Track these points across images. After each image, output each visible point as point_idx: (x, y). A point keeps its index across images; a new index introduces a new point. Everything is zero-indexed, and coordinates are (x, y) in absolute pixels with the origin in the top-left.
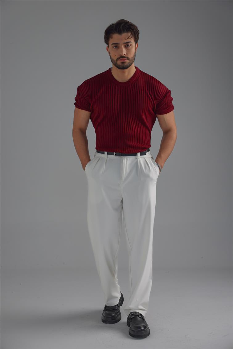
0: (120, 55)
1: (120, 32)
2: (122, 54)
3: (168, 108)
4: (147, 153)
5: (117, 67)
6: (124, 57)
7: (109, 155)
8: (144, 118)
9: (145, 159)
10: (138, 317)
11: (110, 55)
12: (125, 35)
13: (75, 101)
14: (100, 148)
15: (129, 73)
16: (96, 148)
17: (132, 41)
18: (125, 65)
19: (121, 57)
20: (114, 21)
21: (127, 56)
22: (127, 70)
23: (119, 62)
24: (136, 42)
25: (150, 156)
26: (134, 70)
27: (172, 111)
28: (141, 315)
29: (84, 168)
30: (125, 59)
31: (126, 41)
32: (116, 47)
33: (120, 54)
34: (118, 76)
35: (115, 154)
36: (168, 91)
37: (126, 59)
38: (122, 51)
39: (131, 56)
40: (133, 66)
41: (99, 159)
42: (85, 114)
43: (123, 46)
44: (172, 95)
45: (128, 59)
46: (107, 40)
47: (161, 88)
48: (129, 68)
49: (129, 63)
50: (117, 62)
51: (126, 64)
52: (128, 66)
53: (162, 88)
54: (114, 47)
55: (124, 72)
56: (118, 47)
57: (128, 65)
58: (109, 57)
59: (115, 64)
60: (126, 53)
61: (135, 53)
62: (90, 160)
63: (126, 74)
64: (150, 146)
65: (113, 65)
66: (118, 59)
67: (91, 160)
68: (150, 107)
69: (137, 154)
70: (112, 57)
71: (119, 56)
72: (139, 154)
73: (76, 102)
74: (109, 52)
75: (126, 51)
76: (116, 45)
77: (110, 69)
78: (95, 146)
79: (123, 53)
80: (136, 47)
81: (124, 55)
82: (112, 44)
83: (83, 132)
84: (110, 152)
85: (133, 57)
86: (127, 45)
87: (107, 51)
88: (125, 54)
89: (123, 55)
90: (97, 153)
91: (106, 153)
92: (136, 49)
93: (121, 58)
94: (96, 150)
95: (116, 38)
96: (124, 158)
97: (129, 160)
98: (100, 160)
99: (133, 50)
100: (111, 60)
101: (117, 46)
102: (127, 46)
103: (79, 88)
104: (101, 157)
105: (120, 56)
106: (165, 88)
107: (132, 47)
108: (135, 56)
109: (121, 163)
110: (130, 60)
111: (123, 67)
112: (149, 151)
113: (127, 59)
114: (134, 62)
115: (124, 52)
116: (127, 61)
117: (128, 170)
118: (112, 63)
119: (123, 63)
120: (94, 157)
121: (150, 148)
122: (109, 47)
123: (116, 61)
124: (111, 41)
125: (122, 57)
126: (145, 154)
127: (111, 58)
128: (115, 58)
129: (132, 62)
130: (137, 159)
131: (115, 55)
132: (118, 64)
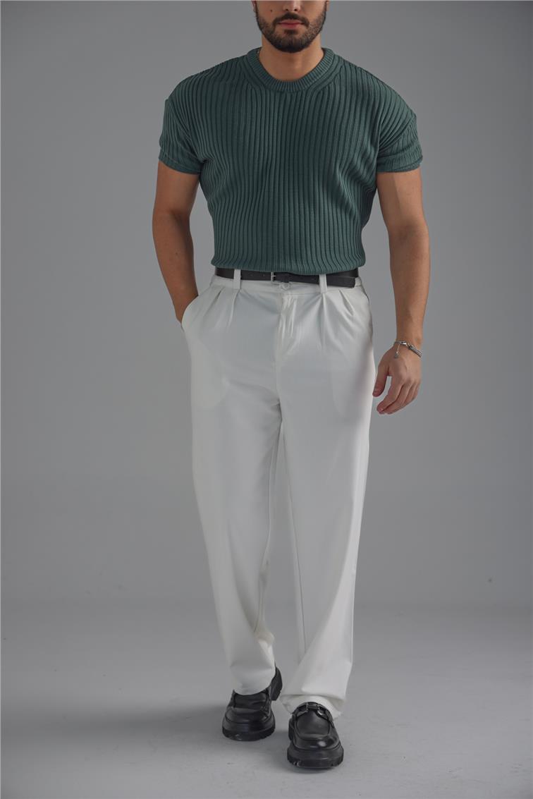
0: (284, 11)
2: (289, 9)
5: (270, 41)
6: (293, 17)
7: (244, 282)
9: (341, 293)
10: (314, 715)
11: (257, 12)
15: (305, 62)
18: (295, 40)
19: (286, 15)
21: (301, 15)
22: (299, 56)
23: (280, 30)
28: (324, 709)
29: (180, 316)
30: (298, 23)
33: (284, 8)
34: (274, 64)
37: (300, 22)
39: (312, 17)
40: (318, 44)
41: (220, 293)
45: (305, 22)
48: (304, 51)
49: (305, 34)
50: (274, 29)
51: (297, 37)
52: (304, 42)
55: (292, 61)
57: (304, 39)
58: (254, 14)
59: (269, 35)
60: (301, 6)
61: (325, 9)
62: (196, 295)
65: (264, 37)
66: (276, 22)
67: (199, 294)
70: (261, 12)
71: (281, 14)
79: (291, 7)
81: (296, 10)
83: (181, 220)
85: (317, 21)
88: (299, 8)
89: (293, 12)
90: (216, 277)
93: (287, 18)
98: (221, 296)
99: (319, 1)
100: (258, 23)
104: (224, 287)
105: (283, 14)
108: (323, 17)
110: (310, 26)
111: (291, 47)
113: (302, 24)
114: (319, 32)
115: (297, 2)
116: (302, 29)
119: (291, 32)
120: (209, 287)
123: (271, 27)
125: (289, 16)
127: (258, 17)
128: (269, 19)
129: (314, 34)
130: (320, 293)
131: (271, 11)
132: (276, 35)
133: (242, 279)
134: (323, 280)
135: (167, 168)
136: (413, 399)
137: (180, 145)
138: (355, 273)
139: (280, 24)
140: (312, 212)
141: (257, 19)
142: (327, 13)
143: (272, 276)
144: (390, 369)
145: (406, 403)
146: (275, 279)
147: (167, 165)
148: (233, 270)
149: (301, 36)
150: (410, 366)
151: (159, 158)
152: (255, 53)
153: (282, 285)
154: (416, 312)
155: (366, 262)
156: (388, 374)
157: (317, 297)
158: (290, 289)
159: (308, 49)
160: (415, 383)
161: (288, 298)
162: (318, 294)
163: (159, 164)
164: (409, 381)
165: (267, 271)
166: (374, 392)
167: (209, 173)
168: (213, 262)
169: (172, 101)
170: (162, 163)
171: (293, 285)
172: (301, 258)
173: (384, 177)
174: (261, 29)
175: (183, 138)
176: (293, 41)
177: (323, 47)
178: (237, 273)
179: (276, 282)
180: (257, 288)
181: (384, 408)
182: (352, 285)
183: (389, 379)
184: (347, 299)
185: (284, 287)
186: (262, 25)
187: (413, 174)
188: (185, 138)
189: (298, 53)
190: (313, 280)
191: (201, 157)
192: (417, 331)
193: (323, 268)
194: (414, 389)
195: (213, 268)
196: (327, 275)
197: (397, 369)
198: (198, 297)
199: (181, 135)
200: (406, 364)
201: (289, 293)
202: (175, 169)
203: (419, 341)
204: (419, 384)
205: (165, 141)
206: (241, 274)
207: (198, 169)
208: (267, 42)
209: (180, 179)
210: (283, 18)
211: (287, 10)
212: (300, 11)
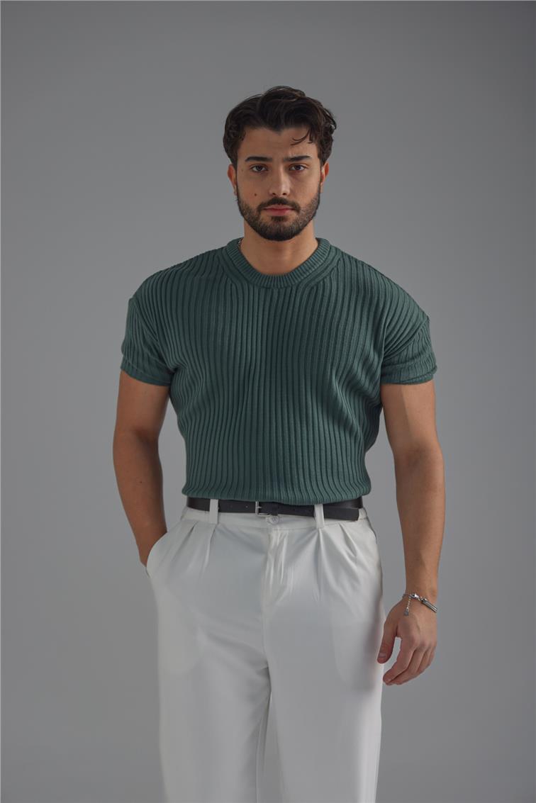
0: (271, 195)
1: (276, 125)
2: (276, 191)
5: (254, 229)
6: (282, 202)
7: (223, 515)
9: (342, 528)
11: (238, 194)
12: (288, 133)
15: (296, 251)
17: (310, 150)
18: (284, 228)
19: (273, 199)
21: (291, 199)
22: (288, 244)
23: (266, 217)
24: (324, 154)
29: (144, 559)
30: (287, 209)
31: (292, 153)
32: (259, 168)
33: (271, 192)
34: (258, 255)
37: (289, 207)
38: (278, 183)
39: (304, 201)
40: (310, 232)
41: (192, 529)
43: (281, 169)
45: (295, 208)
46: (232, 142)
48: (295, 239)
49: (296, 221)
50: (258, 218)
51: (287, 224)
52: (294, 231)
54: (255, 169)
55: (279, 251)
56: (267, 170)
57: (295, 226)
58: (235, 197)
59: (253, 222)
60: (291, 190)
61: (319, 192)
62: (163, 531)
63: (288, 255)
65: (247, 224)
66: (262, 207)
67: (168, 530)
70: (243, 197)
71: (268, 198)
72: (320, 513)
74: (236, 183)
75: (292, 182)
76: (261, 162)
79: (280, 191)
80: (321, 173)
81: (284, 194)
82: (249, 159)
83: (148, 441)
85: (310, 205)
86: (295, 166)
87: (228, 179)
88: (288, 191)
89: (282, 196)
90: (188, 508)
92: (321, 180)
93: (274, 203)
95: (259, 139)
98: (195, 531)
99: (312, 183)
101: (262, 166)
102: (293, 168)
104: (198, 522)
105: (270, 198)
107: (310, 175)
108: (317, 201)
110: (301, 212)
111: (278, 234)
113: (292, 209)
114: (312, 217)
115: (286, 185)
116: (292, 215)
118: (242, 219)
119: (279, 219)
120: (179, 521)
122: (236, 168)
123: (256, 213)
124: (245, 151)
125: (277, 201)
127: (239, 201)
128: (254, 204)
130: (315, 528)
131: (256, 195)
132: (261, 223)
133: (220, 511)
134: (319, 511)
135: (131, 378)
136: (428, 665)
137: (146, 350)
138: (358, 503)
139: (266, 209)
140: (305, 429)
141: (239, 203)
142: (321, 195)
143: (257, 507)
144: (399, 629)
145: (420, 671)
146: (260, 511)
147: (131, 375)
148: (209, 500)
149: (291, 223)
150: (423, 625)
151: (122, 368)
152: (236, 245)
153: (269, 518)
154: (429, 557)
155: (372, 489)
156: (396, 634)
157: (311, 534)
158: (278, 523)
159: (299, 236)
160: (429, 648)
161: (277, 535)
162: (313, 529)
163: (121, 375)
164: (423, 645)
165: (250, 501)
166: (379, 657)
167: (181, 383)
168: (185, 491)
169: (137, 299)
170: (125, 374)
171: (283, 518)
172: (292, 484)
173: (389, 390)
174: (243, 214)
175: (150, 343)
176: (282, 229)
177: (318, 237)
178: (214, 504)
179: (262, 515)
180: (238, 522)
181: (391, 678)
182: (354, 518)
183: (398, 641)
184: (348, 534)
185: (271, 521)
186: (244, 210)
187: (424, 387)
188: (152, 343)
189: (288, 241)
190: (306, 511)
191: (171, 364)
192: (431, 580)
193: (319, 497)
194: (429, 654)
195: (184, 498)
196: (324, 505)
197: (407, 629)
198: (167, 534)
199: (148, 340)
200: (419, 624)
201: (278, 528)
202: (140, 380)
203: (433, 593)
204: (435, 647)
205: (128, 348)
206: (219, 506)
207: (167, 379)
208: (250, 228)
209: (147, 392)
210: (270, 203)
211: (274, 194)
212: (289, 195)
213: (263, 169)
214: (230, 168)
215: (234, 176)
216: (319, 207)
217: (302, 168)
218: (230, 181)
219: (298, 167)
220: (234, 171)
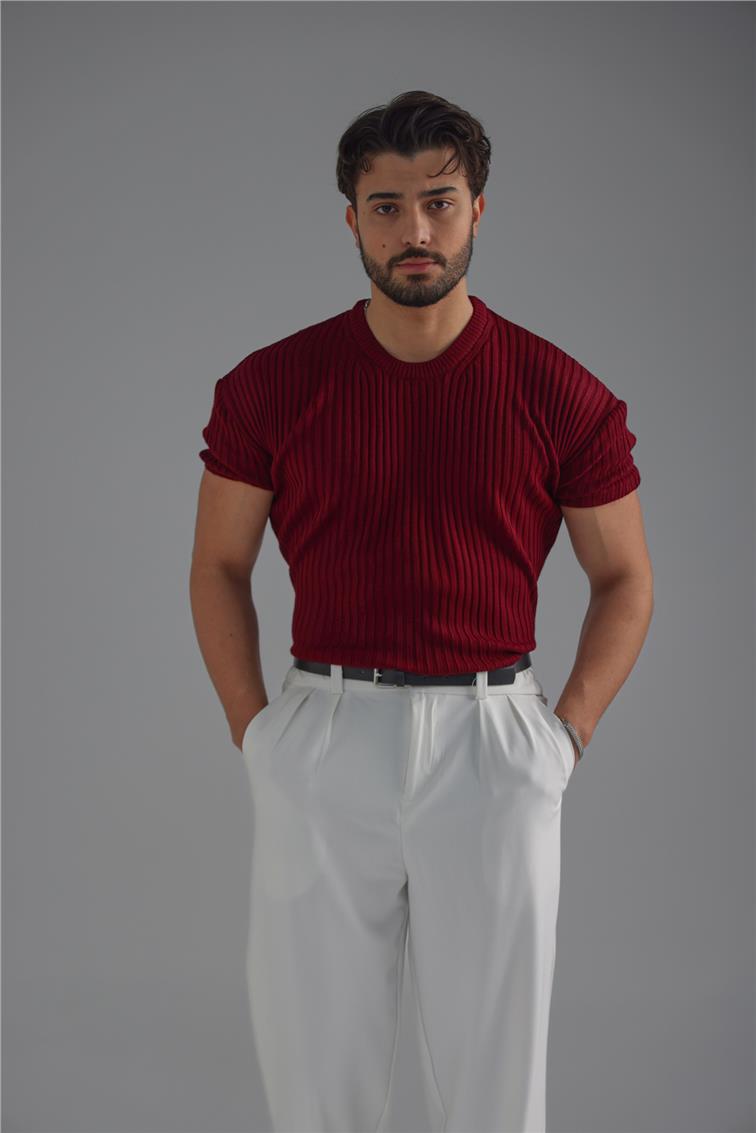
0: (404, 245)
1: (405, 147)
2: (411, 241)
3: (613, 480)
4: (520, 676)
5: (385, 293)
6: (420, 253)
7: (349, 682)
8: (507, 519)
9: (509, 700)
11: (361, 246)
12: (426, 158)
13: (203, 440)
14: (311, 651)
15: (443, 321)
16: (294, 651)
17: (460, 185)
18: (426, 289)
19: (407, 251)
20: (383, 97)
21: (433, 249)
22: (433, 311)
23: (399, 276)
24: (476, 189)
25: (533, 689)
26: (466, 311)
27: (633, 493)
30: (428, 263)
31: (431, 185)
32: (387, 208)
33: (404, 241)
35: (376, 675)
36: (614, 404)
37: (431, 260)
38: (414, 228)
39: (451, 249)
40: (462, 291)
41: (305, 700)
42: (244, 499)
43: (417, 207)
44: (631, 425)
45: (440, 260)
46: (348, 176)
47: (584, 394)
49: (441, 279)
50: (388, 279)
51: (428, 284)
52: (440, 292)
53: (589, 395)
54: (381, 210)
55: (421, 321)
56: (397, 211)
57: (440, 287)
59: (382, 284)
60: (432, 237)
61: (471, 236)
62: (263, 701)
63: (432, 326)
64: (532, 645)
65: (375, 287)
66: (393, 263)
68: (533, 472)
69: (475, 676)
70: (367, 250)
71: (401, 250)
72: (482, 678)
73: (206, 447)
74: (357, 231)
75: (432, 224)
76: (389, 200)
77: (361, 305)
78: (290, 643)
79: (416, 238)
80: (474, 210)
81: (423, 243)
82: (371, 197)
84: (357, 665)
85: (459, 256)
86: (435, 203)
87: (347, 226)
88: (428, 239)
89: (419, 245)
90: (297, 671)
91: (336, 670)
92: (475, 219)
93: (409, 256)
94: (291, 659)
95: (387, 169)
96: (417, 696)
97: (438, 703)
98: (307, 704)
99: (463, 224)
100: (365, 265)
101: (390, 205)
102: (434, 206)
103: (223, 387)
104: (314, 690)
105: (404, 250)
106: (600, 393)
107: (457, 213)
108: (469, 249)
109: (404, 714)
110: (448, 265)
111: (419, 299)
112: (526, 665)
113: (435, 263)
114: (464, 273)
115: (424, 230)
116: (435, 271)
117: (436, 750)
118: (369, 280)
119: (417, 278)
120: (284, 689)
121: (531, 653)
122: (356, 211)
123: (385, 272)
124: (366, 186)
125: (413, 253)
126: (510, 680)
127: (364, 257)
128: (382, 259)
129: (456, 277)
130: (474, 700)
131: (384, 246)
132: (393, 284)
139: (399, 266)
141: (363, 258)
142: (474, 242)
149: (435, 284)
157: (471, 706)
159: (447, 299)
174: (370, 274)
176: (423, 291)
177: (471, 294)
178: (337, 668)
186: (370, 269)
189: (429, 307)
198: (267, 707)
206: (343, 670)
208: (379, 292)
210: (403, 257)
211: (409, 243)
212: (429, 244)
213: (393, 210)
214: (348, 211)
215: (354, 221)
216: (472, 258)
217: (445, 205)
218: (349, 228)
219: (440, 204)
220: (354, 214)
